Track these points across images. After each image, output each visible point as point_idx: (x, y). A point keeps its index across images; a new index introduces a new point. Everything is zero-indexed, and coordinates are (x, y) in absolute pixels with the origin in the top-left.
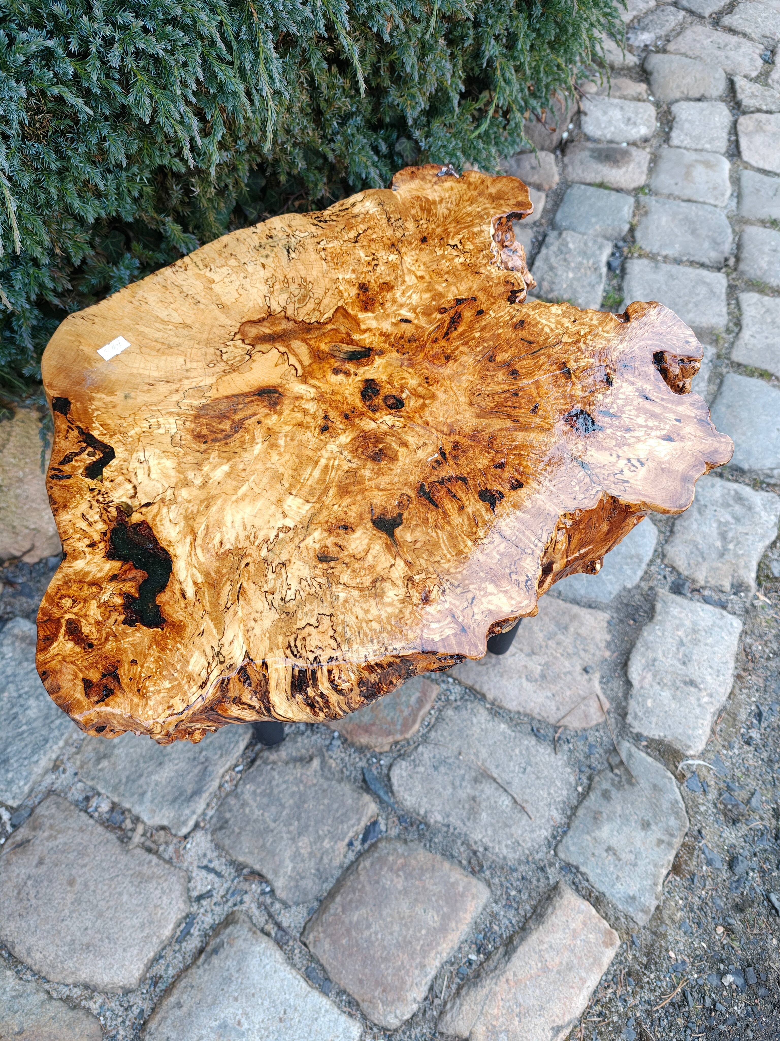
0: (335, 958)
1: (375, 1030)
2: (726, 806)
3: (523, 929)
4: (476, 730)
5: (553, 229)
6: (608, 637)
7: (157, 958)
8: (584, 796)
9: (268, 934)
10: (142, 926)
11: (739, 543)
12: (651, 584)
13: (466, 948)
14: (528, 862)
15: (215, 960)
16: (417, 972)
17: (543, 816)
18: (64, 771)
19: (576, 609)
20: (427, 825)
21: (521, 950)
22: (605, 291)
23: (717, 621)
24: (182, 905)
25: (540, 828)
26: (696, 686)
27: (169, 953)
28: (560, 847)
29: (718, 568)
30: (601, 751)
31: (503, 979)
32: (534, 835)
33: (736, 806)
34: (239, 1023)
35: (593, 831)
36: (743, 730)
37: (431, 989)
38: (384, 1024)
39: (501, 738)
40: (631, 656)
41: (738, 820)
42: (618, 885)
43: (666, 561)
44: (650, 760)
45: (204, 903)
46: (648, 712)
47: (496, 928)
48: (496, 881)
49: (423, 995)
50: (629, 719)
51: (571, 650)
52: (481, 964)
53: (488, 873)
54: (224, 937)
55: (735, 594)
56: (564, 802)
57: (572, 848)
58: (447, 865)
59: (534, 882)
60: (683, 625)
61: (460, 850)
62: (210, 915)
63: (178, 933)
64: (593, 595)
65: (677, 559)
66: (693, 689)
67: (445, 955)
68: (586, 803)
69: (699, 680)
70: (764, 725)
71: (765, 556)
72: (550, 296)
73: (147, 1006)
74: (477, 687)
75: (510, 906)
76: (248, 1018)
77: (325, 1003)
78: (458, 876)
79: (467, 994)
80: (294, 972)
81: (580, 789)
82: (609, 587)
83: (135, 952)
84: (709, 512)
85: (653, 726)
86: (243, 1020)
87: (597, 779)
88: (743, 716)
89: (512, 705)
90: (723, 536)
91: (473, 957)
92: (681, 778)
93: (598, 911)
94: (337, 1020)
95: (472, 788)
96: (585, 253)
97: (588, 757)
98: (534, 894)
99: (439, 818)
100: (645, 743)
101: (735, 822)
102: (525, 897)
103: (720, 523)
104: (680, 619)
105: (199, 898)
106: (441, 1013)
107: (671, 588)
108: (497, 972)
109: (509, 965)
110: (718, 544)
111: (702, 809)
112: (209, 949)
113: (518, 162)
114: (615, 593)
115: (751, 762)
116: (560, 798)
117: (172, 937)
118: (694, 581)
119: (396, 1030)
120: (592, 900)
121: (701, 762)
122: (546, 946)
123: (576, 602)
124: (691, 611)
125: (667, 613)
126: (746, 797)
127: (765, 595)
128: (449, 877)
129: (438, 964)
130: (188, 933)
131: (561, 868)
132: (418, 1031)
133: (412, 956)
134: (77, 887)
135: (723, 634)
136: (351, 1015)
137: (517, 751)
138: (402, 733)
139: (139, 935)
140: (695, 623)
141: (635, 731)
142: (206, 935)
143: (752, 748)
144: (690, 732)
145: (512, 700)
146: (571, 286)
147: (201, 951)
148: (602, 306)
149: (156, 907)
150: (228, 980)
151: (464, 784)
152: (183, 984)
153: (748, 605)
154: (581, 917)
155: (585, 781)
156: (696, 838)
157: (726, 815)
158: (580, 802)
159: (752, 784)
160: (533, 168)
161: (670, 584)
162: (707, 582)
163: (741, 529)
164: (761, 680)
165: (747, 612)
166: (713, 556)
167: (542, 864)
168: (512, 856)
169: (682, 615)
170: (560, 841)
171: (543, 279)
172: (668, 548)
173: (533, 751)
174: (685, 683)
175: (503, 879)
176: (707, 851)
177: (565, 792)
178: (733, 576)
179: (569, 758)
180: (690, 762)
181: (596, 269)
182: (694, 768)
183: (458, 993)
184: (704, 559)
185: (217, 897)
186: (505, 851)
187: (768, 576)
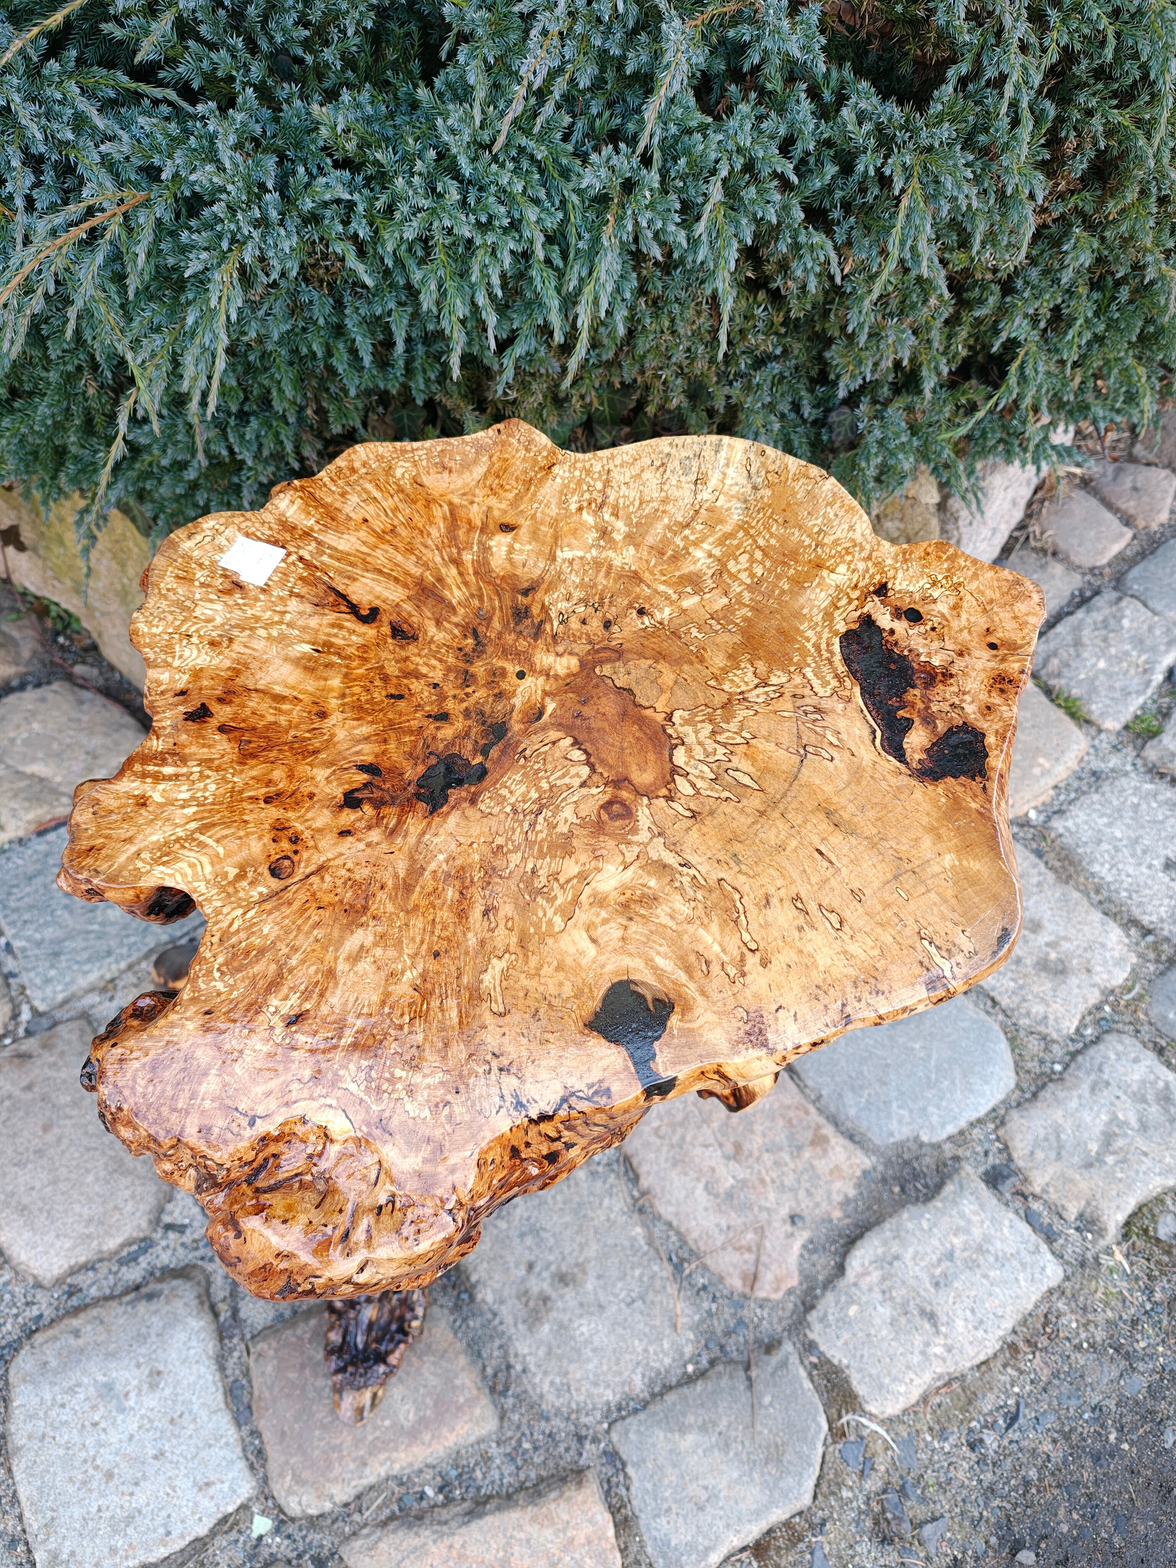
0: (271, 1388)
1: (270, 1503)
2: (884, 1511)
3: (509, 1497)
4: (601, 1215)
5: (1115, 588)
6: (852, 1193)
7: (88, 1267)
8: (689, 1380)
9: (216, 1315)
10: (90, 1221)
11: (1124, 1161)
12: (960, 1152)
13: (428, 1475)
14: (568, 1419)
15: (142, 1307)
16: (352, 1466)
17: (620, 1373)
18: (111, 999)
19: (828, 1130)
20: (472, 1298)
21: (489, 1520)
22: (1142, 708)
23: (1024, 1253)
24: (144, 1224)
25: (608, 1386)
26: (935, 1325)
27: (103, 1268)
28: (618, 1426)
29: (1071, 1181)
30: (751, 1337)
31: (447, 1542)
32: (595, 1391)
33: (899, 1519)
34: (127, 1395)
35: (671, 1431)
36: (974, 1424)
37: (359, 1497)
38: (282, 1502)
39: (627, 1244)
40: (868, 1234)
41: (891, 1542)
42: (663, 1520)
43: (1001, 1132)
44: (808, 1385)
45: (172, 1235)
46: (844, 1322)
47: (478, 1474)
48: (516, 1417)
49: (345, 1498)
50: (812, 1317)
51: (789, 1181)
52: (435, 1506)
53: (511, 1401)
54: (165, 1287)
55: (1077, 1229)
56: (658, 1373)
57: (632, 1436)
58: (463, 1360)
59: (561, 1449)
60: (967, 1231)
61: (492, 1352)
62: (169, 1252)
63: (124, 1253)
64: (865, 1124)
65: (1019, 1136)
66: (927, 1326)
67: (397, 1466)
68: (685, 1390)
69: (944, 1319)
70: (1013, 1435)
71: (1159, 1200)
72: (1052, 682)
73: (48, 1313)
74: (635, 1162)
75: (513, 1460)
76: (139, 1395)
77: (231, 1433)
78: (468, 1382)
79: (394, 1531)
80: (218, 1376)
81: (690, 1368)
82: (894, 1126)
83: (67, 1245)
84: (1106, 1096)
85: (839, 1343)
86: (133, 1395)
87: (720, 1368)
88: (988, 1404)
89: (666, 1210)
90: (1108, 1139)
91: (430, 1492)
92: (837, 1433)
93: (617, 1536)
94: (232, 1462)
95: (552, 1285)
96: (1141, 641)
97: (728, 1333)
98: (551, 1464)
99: (490, 1298)
100: (814, 1360)
101: (885, 1540)
102: (537, 1459)
103: (1114, 1118)
104: (969, 1221)
105: (169, 1227)
106: (354, 1534)
107: (986, 1173)
108: (445, 1529)
109: (464, 1530)
110: (1094, 1147)
111: (846, 1494)
112: (144, 1290)
113: (1118, 472)
114: (898, 1137)
115: (960, 1475)
116: (657, 1365)
117: (116, 1253)
118: (1026, 1180)
119: (293, 1520)
120: (619, 1517)
121: (881, 1431)
122: (522, 1535)
123: (835, 1121)
124: (993, 1220)
125: (955, 1203)
126: (921, 1517)
127: (1127, 1256)
128: (456, 1376)
129: (383, 1471)
130: (135, 1259)
131: (605, 1453)
132: (318, 1537)
133: (358, 1443)
134: (50, 1137)
135: (1021, 1276)
136: (252, 1467)
137: (637, 1272)
139: (81, 1229)
140: (987, 1238)
141: (811, 1336)
142: (152, 1274)
143: (974, 1457)
144: (887, 1381)
145: (669, 1203)
146: (1091, 681)
147: (137, 1288)
148: (1126, 727)
149: (116, 1208)
150: (142, 1338)
151: (546, 1274)
152: (94, 1312)
153: (1089, 1255)
154: (590, 1529)
155: (704, 1362)
156: (812, 1527)
157: (877, 1523)
158: (679, 1385)
159: (943, 1504)
160: (1135, 489)
161: (988, 1167)
162: (1044, 1191)
163: (1140, 1142)
164: (1046, 1371)
165: (1083, 1264)
166: (1076, 1160)
167: (584, 1432)
168: (552, 1400)
169: (975, 1218)
170: (623, 1418)
171: (1055, 654)
172: (1015, 1115)
173: (658, 1284)
174: (923, 1312)
175: (524, 1421)
176: (818, 1554)
177: (667, 1361)
178: (1088, 1203)
179: (702, 1321)
180: (864, 1420)
181: (1145, 671)
182: (865, 1433)
183: (384, 1524)
184: (1059, 1157)
185: (187, 1238)
186: (546, 1387)
187: (1146, 1231)
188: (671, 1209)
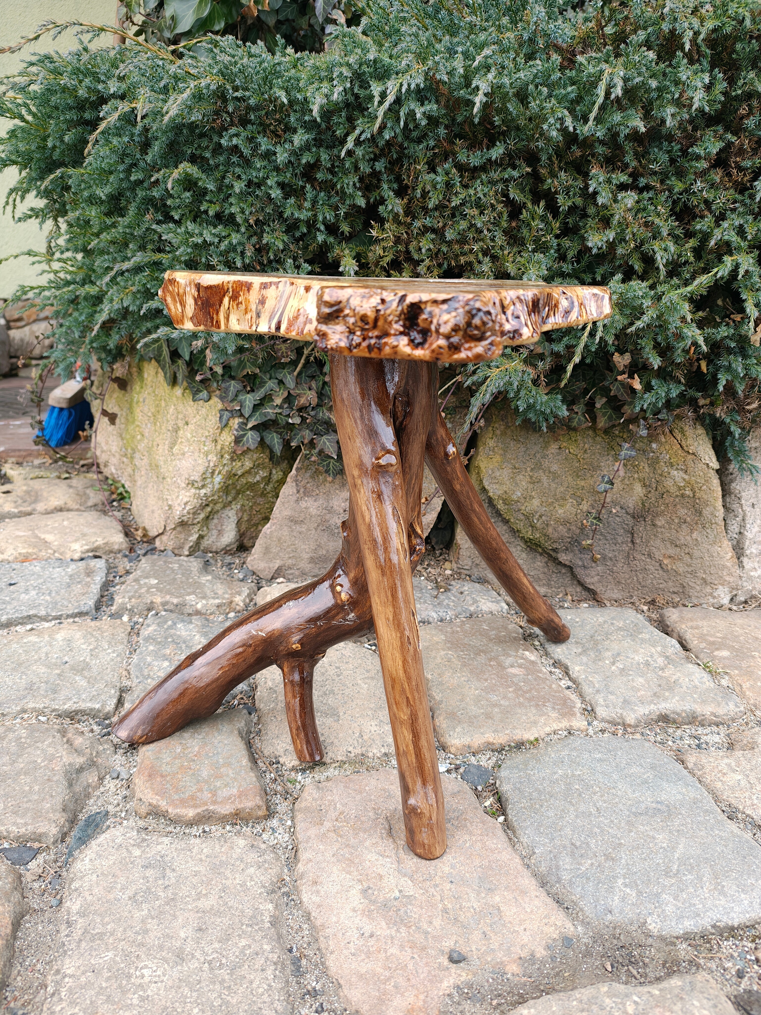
4: (238, 879)
6: (541, 952)
12: (700, 959)
39: (249, 913)
51: (465, 917)
64: (579, 891)
74: (302, 848)
82: (615, 902)
89: (310, 900)
99: (75, 908)
114: (616, 917)
125: (680, 999)
137: (243, 942)
138: (172, 803)
145: (317, 893)
173: (260, 963)
188: (315, 899)
